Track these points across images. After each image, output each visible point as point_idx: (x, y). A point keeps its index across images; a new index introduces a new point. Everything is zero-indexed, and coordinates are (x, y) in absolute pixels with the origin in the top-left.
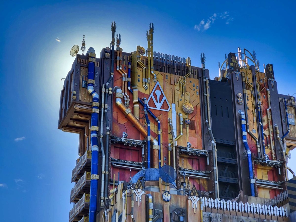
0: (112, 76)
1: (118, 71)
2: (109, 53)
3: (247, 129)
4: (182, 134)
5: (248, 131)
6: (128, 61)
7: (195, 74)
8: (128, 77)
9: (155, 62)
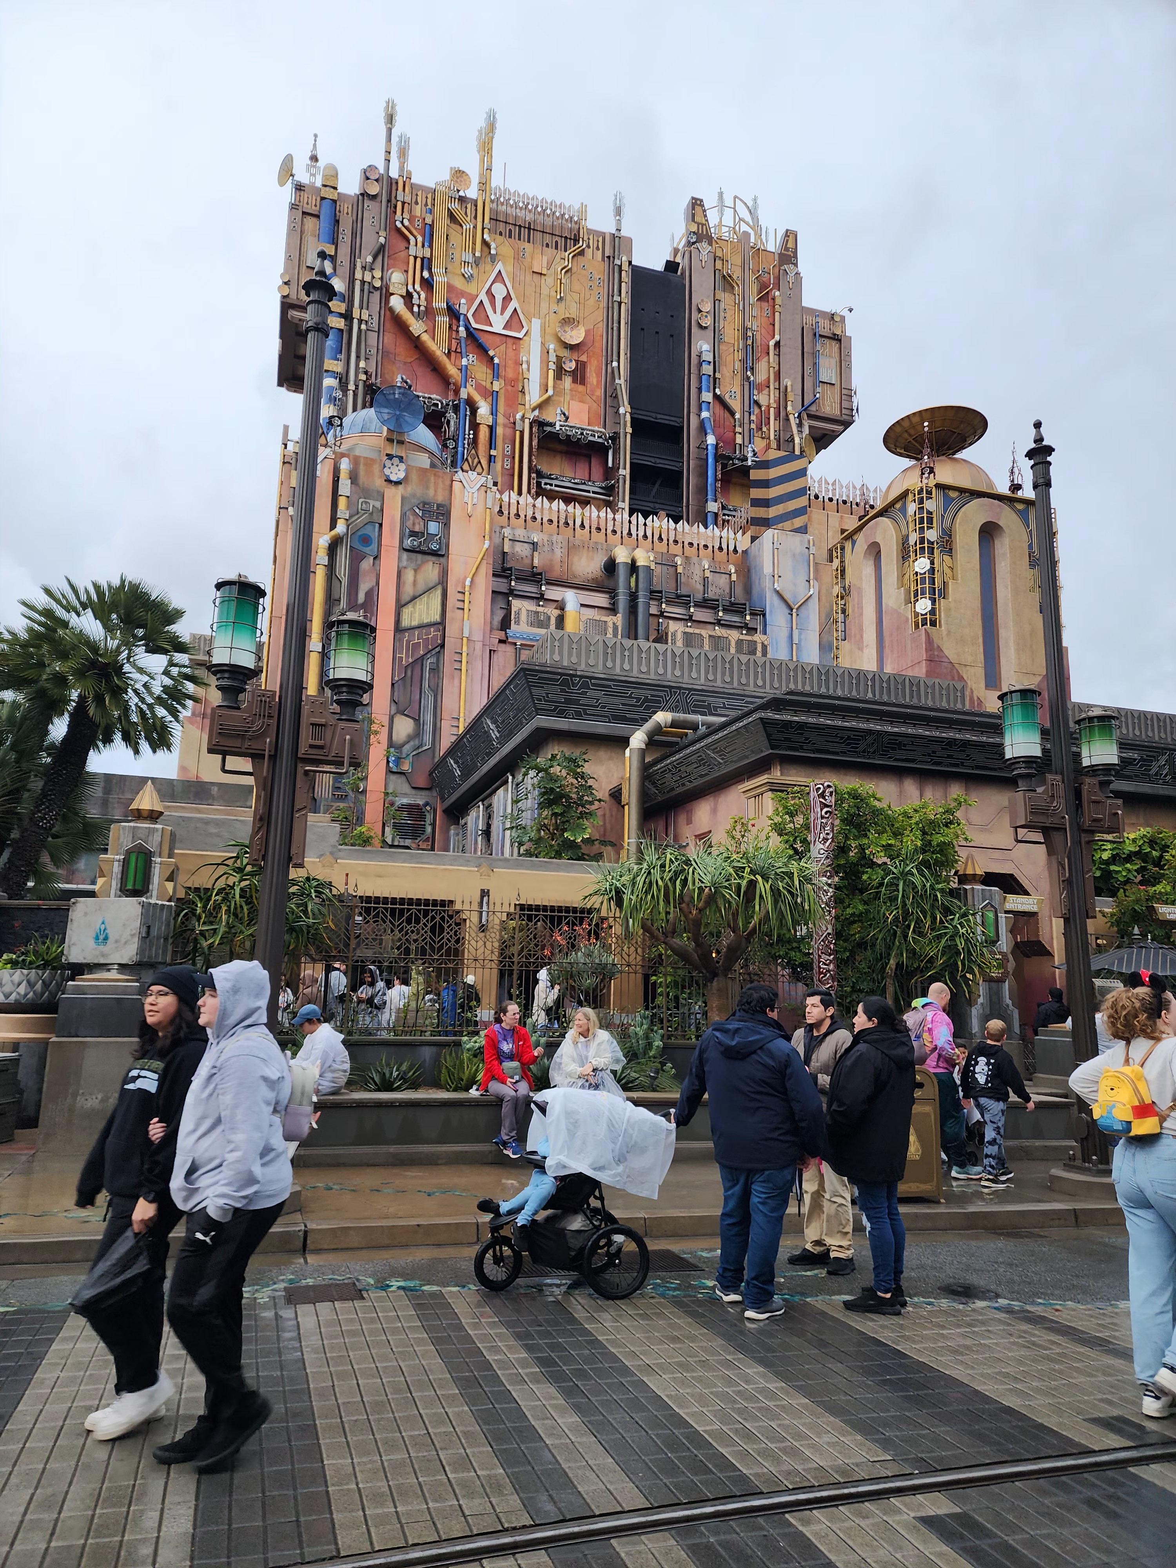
0: (382, 240)
2: (375, 180)
3: (714, 388)
4: (550, 392)
5: (718, 391)
6: (426, 205)
7: (598, 248)
8: (423, 246)
9: (494, 212)
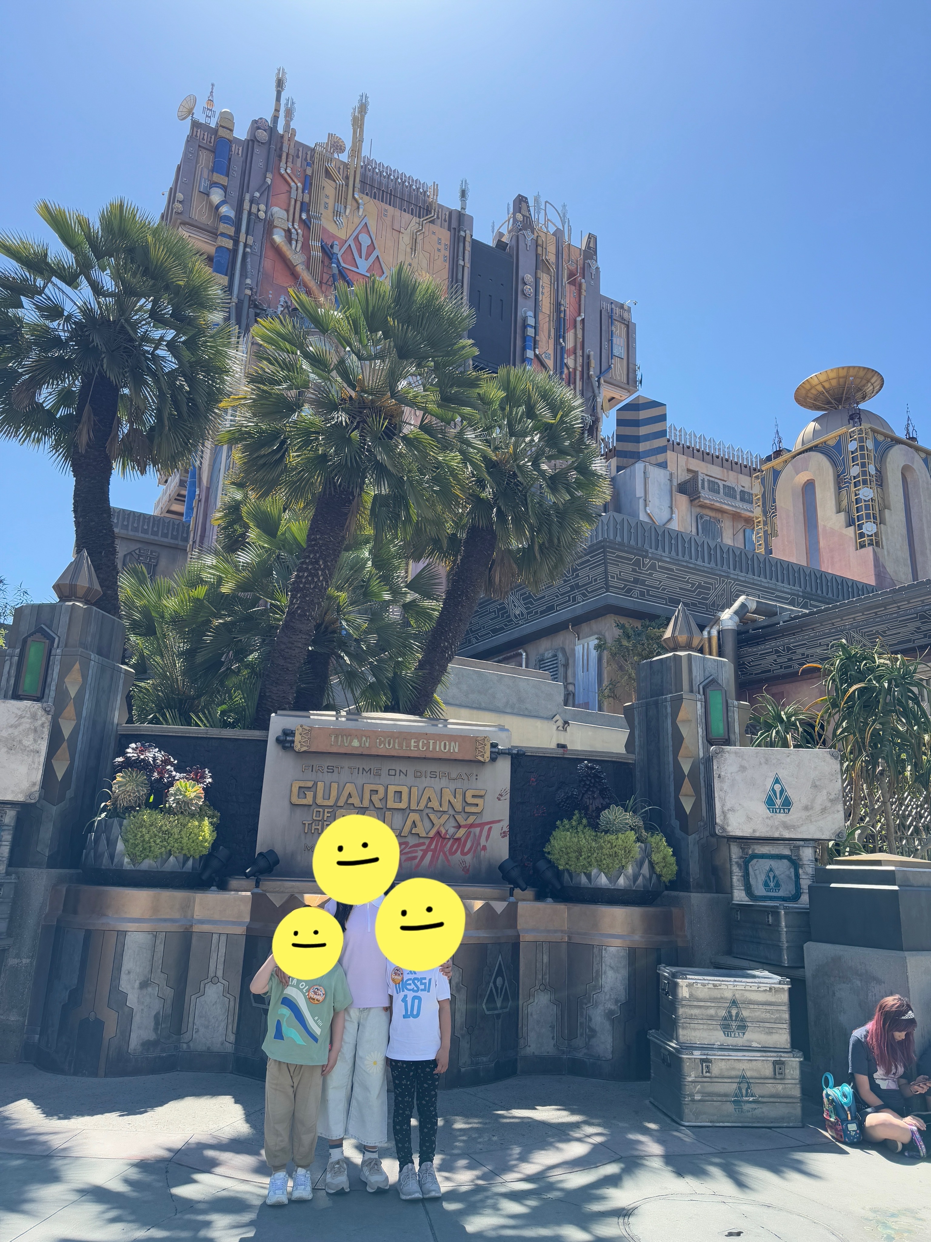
0: (269, 181)
1: (282, 176)
2: (265, 130)
3: (535, 348)
5: (537, 351)
6: (306, 159)
7: (445, 221)
8: (303, 192)
9: (364, 176)
